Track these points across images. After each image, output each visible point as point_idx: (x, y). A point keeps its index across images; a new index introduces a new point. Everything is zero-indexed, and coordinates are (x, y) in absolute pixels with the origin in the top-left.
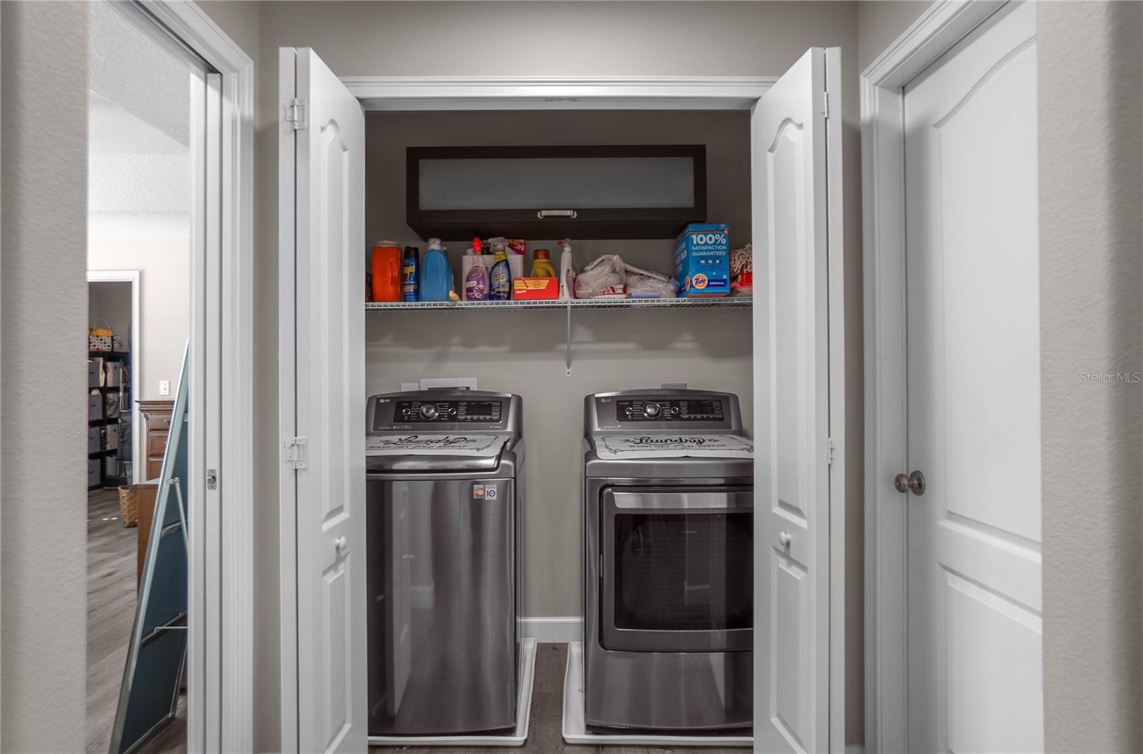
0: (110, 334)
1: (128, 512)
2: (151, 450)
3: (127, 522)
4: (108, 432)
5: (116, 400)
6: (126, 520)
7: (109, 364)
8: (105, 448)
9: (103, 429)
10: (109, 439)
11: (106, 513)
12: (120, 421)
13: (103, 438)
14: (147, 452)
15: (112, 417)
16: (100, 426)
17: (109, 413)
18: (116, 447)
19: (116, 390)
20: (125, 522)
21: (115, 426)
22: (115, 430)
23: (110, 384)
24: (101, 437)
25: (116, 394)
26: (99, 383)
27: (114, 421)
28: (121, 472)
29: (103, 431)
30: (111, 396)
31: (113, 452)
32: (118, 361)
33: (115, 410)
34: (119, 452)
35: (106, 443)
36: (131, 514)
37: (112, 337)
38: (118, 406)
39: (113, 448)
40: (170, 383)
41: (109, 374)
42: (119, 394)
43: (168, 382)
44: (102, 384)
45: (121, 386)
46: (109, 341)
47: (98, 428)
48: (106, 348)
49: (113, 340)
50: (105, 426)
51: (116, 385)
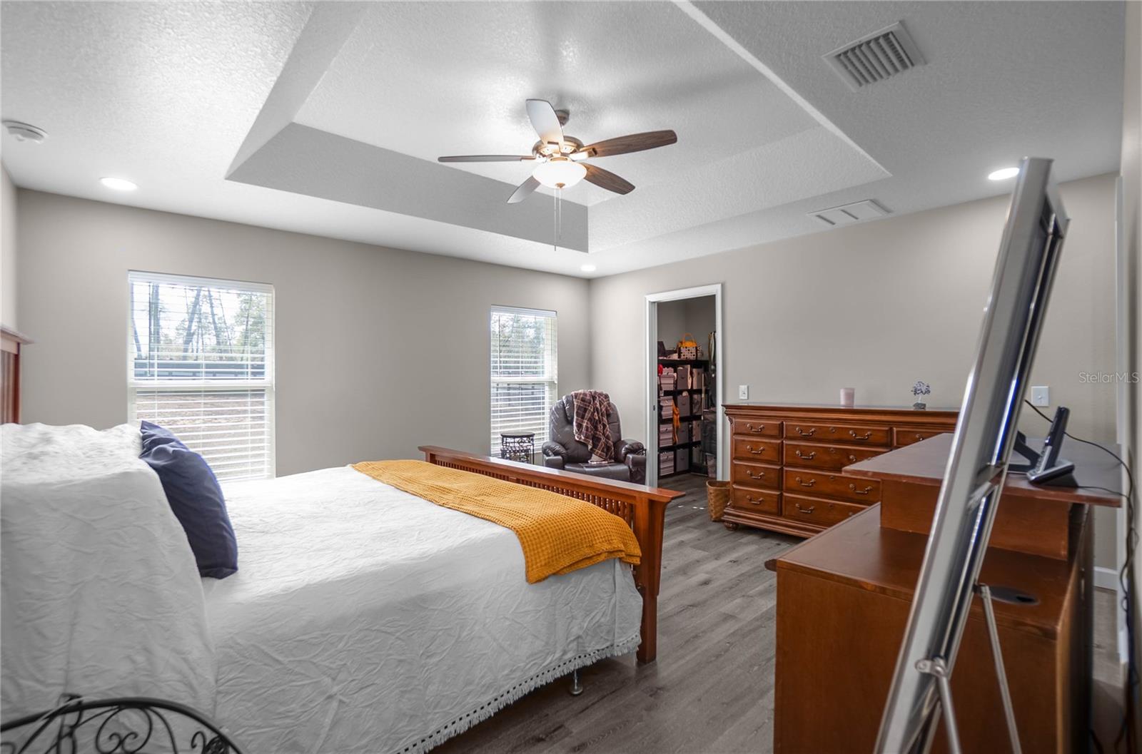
0: (695, 346)
1: (715, 508)
2: (735, 453)
3: (714, 517)
4: (694, 426)
5: (699, 400)
6: (713, 514)
7: (694, 370)
8: (692, 440)
9: (690, 424)
10: (694, 432)
11: (694, 501)
12: (702, 418)
13: (691, 431)
14: (731, 455)
15: (697, 414)
16: (689, 421)
17: (695, 411)
18: (700, 439)
19: (699, 392)
20: (712, 517)
21: (699, 422)
22: (698, 425)
23: (695, 388)
24: (689, 431)
25: (699, 395)
26: (687, 386)
27: (698, 418)
28: (703, 460)
29: (690, 426)
30: (695, 396)
31: (698, 443)
32: (700, 367)
33: (699, 409)
34: (702, 443)
35: (692, 436)
36: (717, 509)
37: (696, 348)
38: (701, 406)
39: (697, 440)
40: (748, 387)
41: (694, 379)
42: (701, 395)
43: (746, 386)
44: (690, 388)
45: (703, 388)
46: (694, 351)
47: (687, 423)
48: (692, 358)
49: (697, 350)
50: (692, 421)
51: (699, 388)
